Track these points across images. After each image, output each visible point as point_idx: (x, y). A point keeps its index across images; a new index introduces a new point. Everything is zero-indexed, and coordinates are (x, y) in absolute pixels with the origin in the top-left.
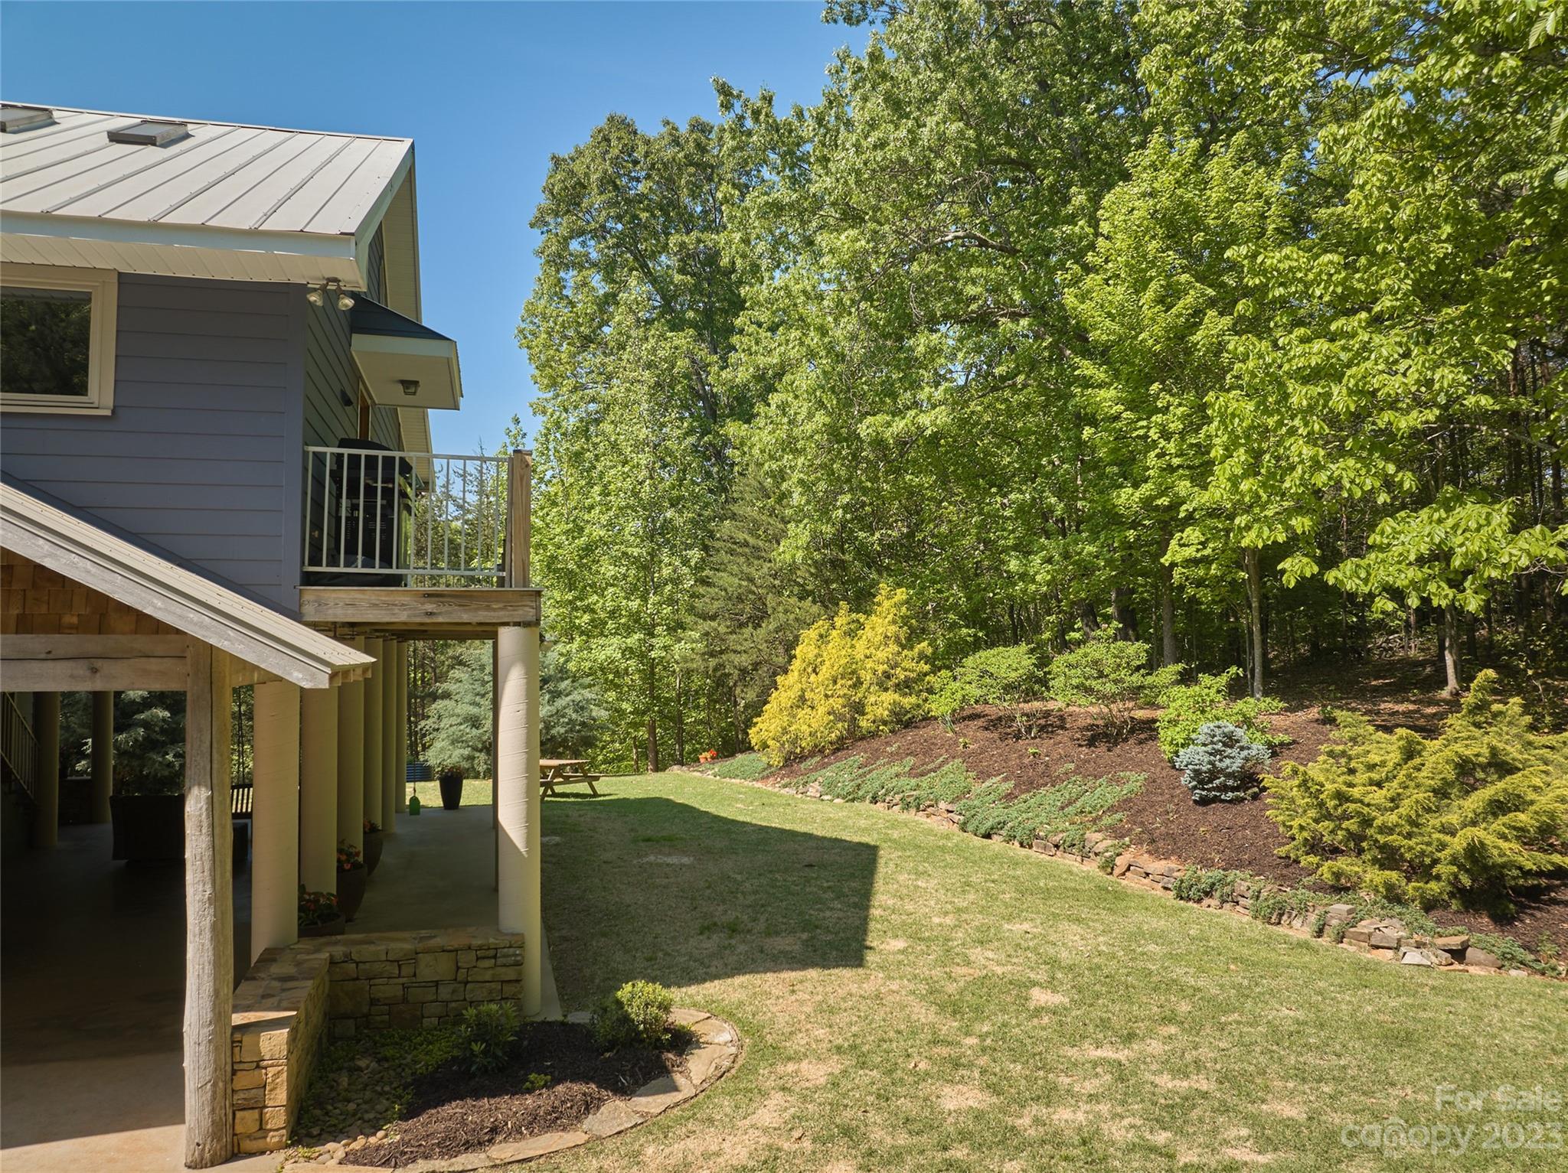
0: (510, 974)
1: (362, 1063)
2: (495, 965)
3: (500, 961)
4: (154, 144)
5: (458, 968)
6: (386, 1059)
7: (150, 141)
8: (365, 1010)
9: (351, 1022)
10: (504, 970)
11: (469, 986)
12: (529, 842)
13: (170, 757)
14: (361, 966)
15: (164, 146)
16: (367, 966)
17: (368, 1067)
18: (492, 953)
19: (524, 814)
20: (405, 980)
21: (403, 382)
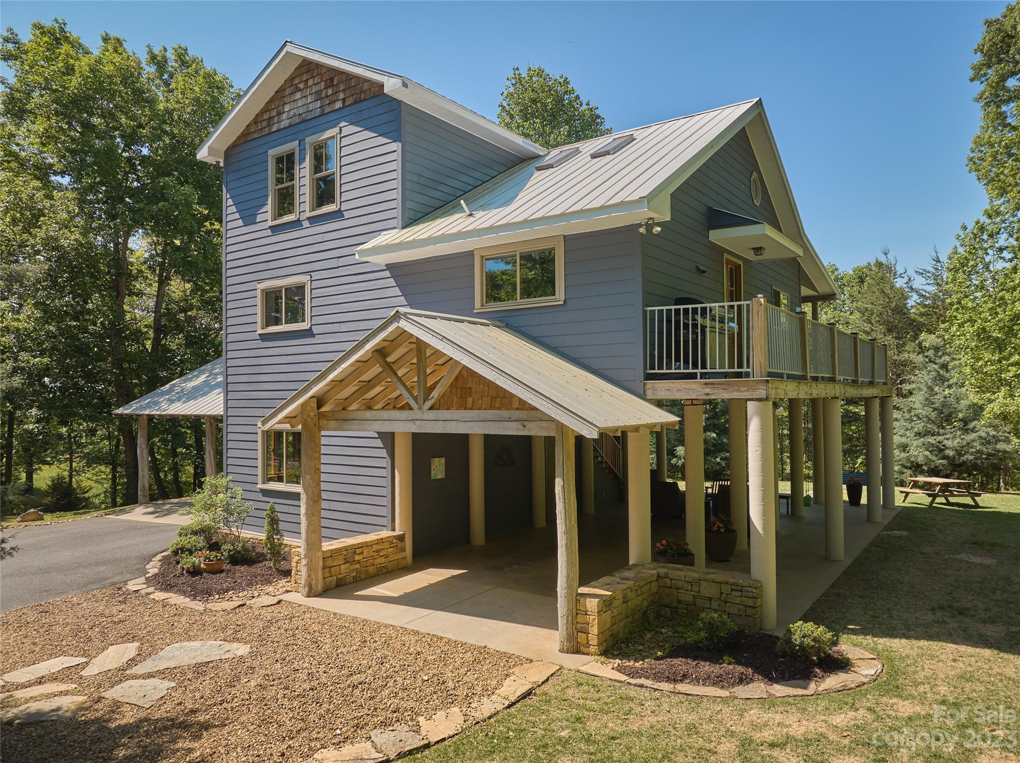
0: (750, 602)
1: (663, 631)
2: (742, 596)
3: (744, 594)
4: (609, 154)
5: (722, 593)
6: (676, 632)
7: (608, 153)
8: (675, 605)
9: (668, 610)
10: (746, 599)
11: (727, 604)
12: (764, 528)
13: (718, 460)
14: (673, 581)
15: (613, 154)
16: (675, 582)
17: (666, 633)
18: (739, 588)
19: (761, 512)
20: (694, 593)
21: (753, 249)
